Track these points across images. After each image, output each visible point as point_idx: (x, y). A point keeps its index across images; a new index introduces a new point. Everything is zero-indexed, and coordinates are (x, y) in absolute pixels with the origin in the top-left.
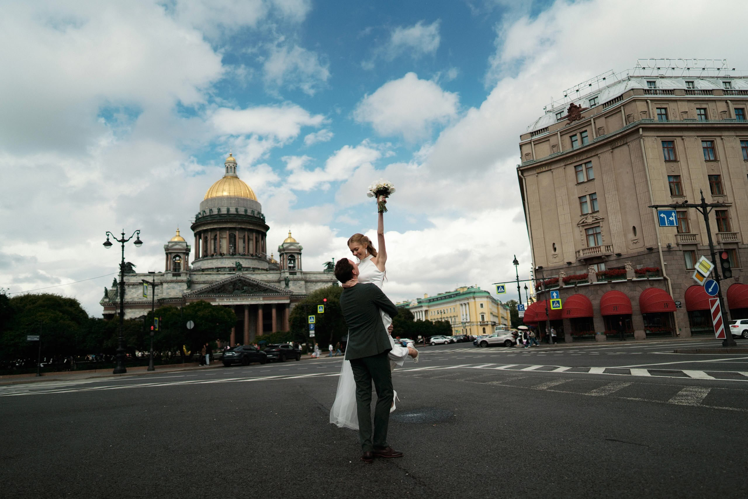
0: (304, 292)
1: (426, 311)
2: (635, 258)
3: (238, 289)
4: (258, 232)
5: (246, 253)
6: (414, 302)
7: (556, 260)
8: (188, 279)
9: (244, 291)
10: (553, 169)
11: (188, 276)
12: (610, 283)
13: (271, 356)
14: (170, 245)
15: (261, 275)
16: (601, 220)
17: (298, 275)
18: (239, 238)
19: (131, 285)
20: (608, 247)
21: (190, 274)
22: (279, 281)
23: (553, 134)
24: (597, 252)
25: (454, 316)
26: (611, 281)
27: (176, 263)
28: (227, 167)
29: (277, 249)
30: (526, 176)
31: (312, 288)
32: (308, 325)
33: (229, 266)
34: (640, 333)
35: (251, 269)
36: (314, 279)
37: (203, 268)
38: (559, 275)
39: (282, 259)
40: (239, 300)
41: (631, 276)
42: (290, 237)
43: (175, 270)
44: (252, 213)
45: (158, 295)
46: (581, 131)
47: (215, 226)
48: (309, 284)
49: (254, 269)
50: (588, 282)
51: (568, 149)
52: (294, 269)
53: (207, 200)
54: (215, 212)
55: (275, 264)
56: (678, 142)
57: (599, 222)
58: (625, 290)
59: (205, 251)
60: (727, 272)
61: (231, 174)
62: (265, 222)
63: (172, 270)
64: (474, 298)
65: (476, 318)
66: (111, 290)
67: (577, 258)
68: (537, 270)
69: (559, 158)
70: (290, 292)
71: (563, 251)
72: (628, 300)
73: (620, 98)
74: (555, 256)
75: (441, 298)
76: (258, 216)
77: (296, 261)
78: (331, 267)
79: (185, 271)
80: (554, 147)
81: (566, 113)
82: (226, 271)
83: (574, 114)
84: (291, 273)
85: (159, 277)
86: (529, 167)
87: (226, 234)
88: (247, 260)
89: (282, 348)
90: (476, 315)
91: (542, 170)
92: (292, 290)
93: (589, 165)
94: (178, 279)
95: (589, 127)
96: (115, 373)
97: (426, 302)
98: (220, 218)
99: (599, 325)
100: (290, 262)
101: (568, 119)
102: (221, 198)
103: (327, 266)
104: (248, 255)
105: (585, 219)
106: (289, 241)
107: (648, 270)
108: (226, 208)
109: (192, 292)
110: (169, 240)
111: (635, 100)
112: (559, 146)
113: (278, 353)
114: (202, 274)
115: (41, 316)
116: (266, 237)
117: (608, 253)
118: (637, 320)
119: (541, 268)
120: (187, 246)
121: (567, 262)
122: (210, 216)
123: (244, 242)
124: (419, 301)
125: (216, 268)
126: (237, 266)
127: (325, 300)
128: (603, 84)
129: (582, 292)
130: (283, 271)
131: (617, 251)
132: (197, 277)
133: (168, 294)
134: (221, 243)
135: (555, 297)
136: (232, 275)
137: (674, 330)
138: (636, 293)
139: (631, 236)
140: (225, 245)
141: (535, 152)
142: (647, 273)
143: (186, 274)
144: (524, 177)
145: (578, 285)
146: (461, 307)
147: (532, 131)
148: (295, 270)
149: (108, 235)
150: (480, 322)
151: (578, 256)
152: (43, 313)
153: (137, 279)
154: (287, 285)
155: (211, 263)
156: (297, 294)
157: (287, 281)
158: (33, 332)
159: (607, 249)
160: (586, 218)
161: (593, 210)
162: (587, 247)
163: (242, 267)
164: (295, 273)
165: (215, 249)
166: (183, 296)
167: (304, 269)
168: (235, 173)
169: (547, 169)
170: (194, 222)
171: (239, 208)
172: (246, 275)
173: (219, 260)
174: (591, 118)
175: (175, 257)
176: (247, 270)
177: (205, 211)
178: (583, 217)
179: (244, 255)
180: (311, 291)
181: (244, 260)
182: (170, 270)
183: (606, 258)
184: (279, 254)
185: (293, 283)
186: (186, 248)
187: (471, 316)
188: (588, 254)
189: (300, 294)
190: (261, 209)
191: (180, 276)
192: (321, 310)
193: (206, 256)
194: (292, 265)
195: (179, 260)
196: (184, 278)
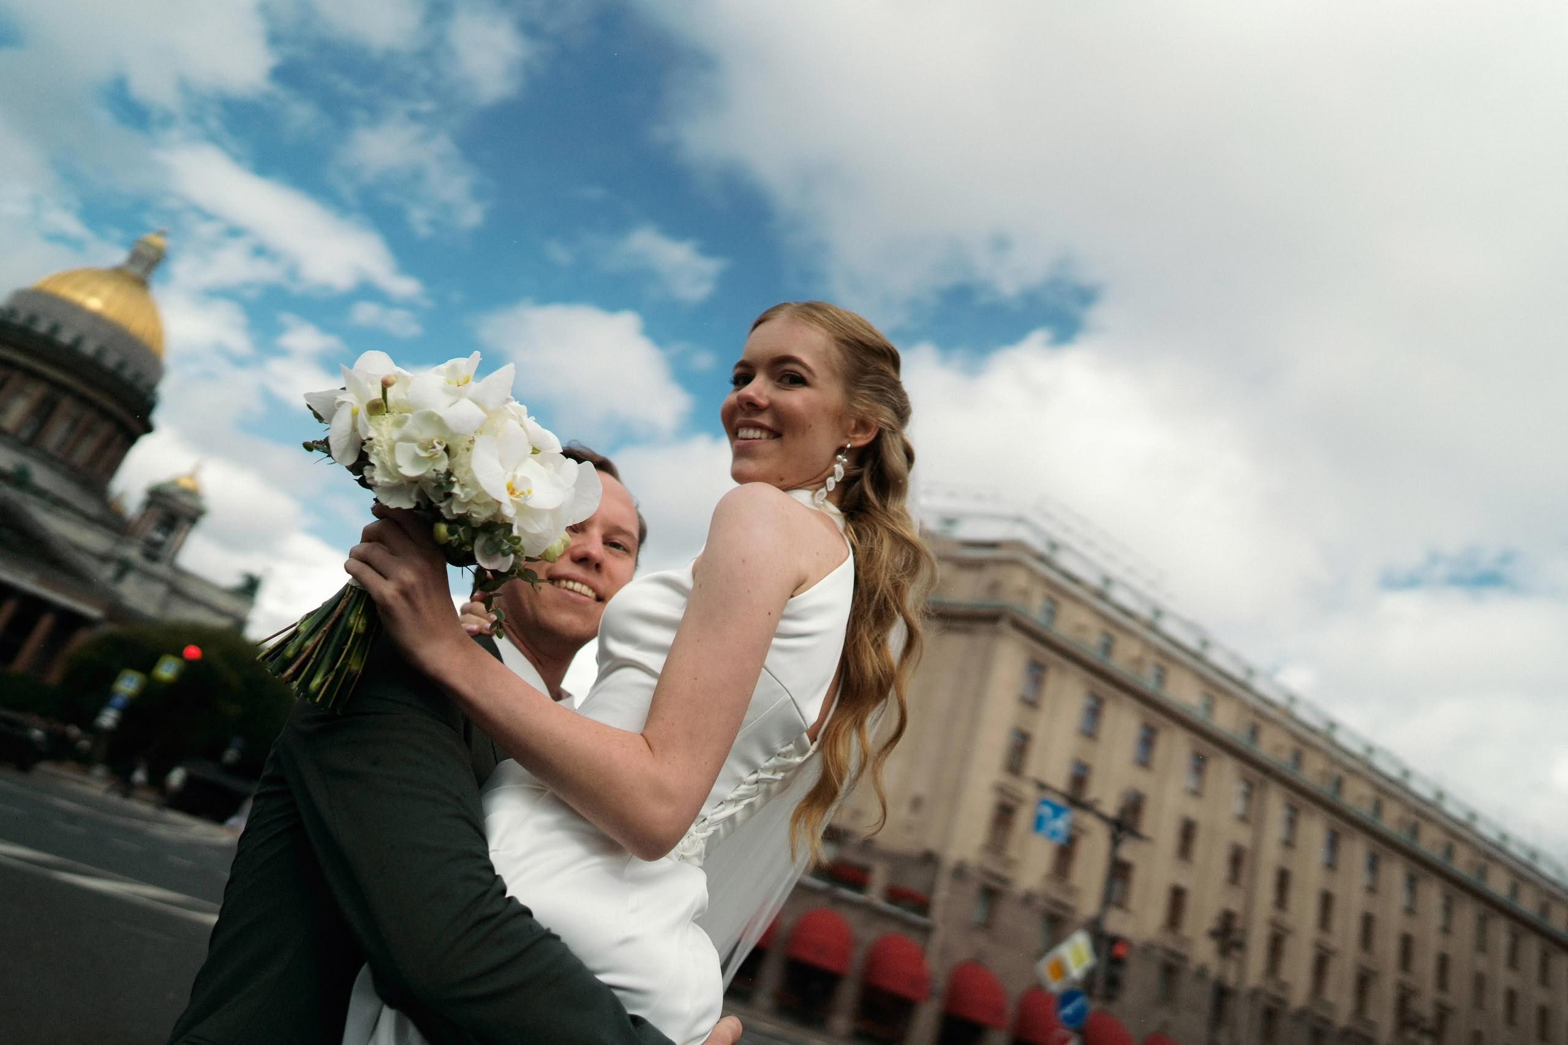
0: (153, 609)
4: (121, 425)
12: (832, 891)
17: (161, 568)
22: (104, 559)
28: (138, 253)
29: (147, 486)
31: (178, 610)
32: (111, 693)
34: (841, 1022)
35: (51, 498)
36: (196, 594)
39: (144, 514)
41: (875, 895)
42: (192, 477)
44: (132, 377)
49: (58, 502)
52: (159, 548)
53: (38, 293)
55: (119, 514)
56: (1052, 674)
60: (1111, 983)
61: (137, 270)
62: (151, 413)
70: (118, 595)
72: (849, 942)
73: (993, 545)
77: (175, 533)
78: (250, 588)
84: (146, 555)
88: (52, 474)
92: (123, 594)
98: (46, 348)
99: (771, 974)
100: (158, 528)
102: (76, 308)
103: (245, 581)
106: (184, 483)
107: (909, 896)
108: (76, 333)
111: (1017, 563)
116: (132, 445)
118: (848, 994)
122: (25, 330)
123: (72, 430)
126: (18, 476)
127: (192, 652)
130: (128, 539)
131: (867, 831)
134: (9, 403)
138: (868, 935)
139: (905, 811)
140: (17, 411)
148: (159, 551)
154: (120, 576)
156: (133, 608)
157: (124, 568)
163: (29, 483)
164: (152, 557)
167: (181, 561)
168: (147, 273)
171: (108, 349)
172: (27, 504)
176: (37, 495)
179: (50, 457)
180: (174, 615)
181: (46, 470)
184: (144, 498)
185: (138, 579)
189: (138, 611)
190: (159, 380)
192: (167, 670)
194: (158, 536)
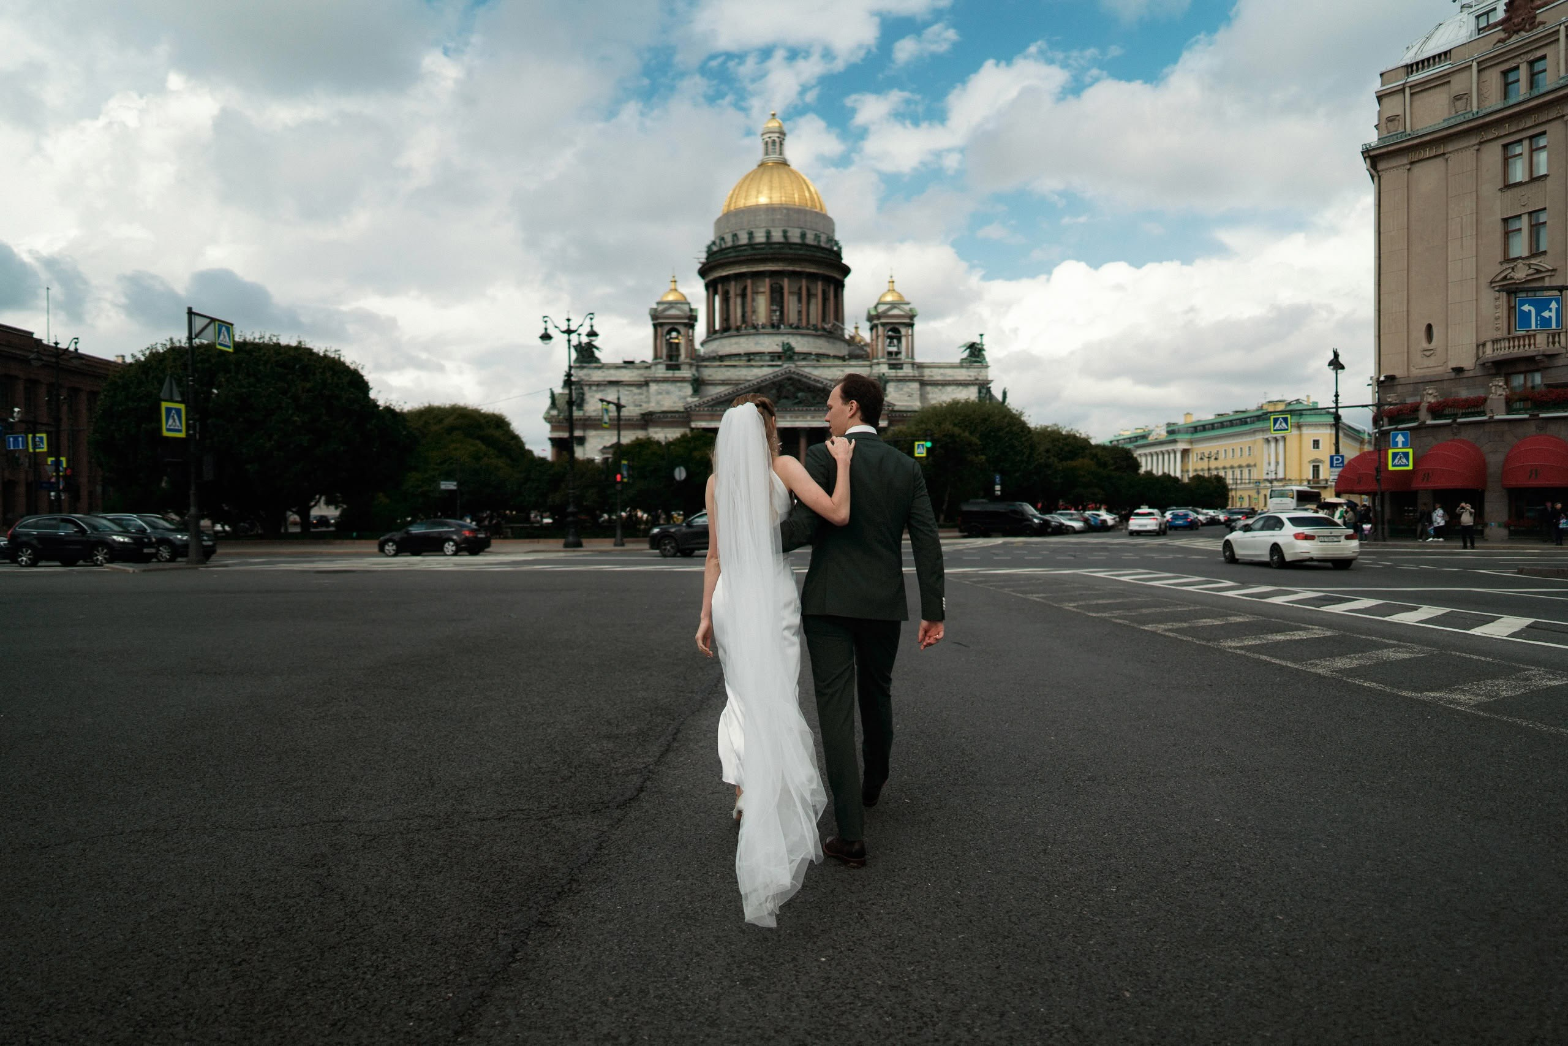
0: (916, 405)
1: (1185, 453)
3: (786, 398)
4: (827, 280)
5: (804, 324)
6: (1158, 430)
7: (1431, 362)
8: (694, 375)
9: (797, 401)
10: (1450, 153)
11: (694, 370)
14: (661, 308)
15: (832, 369)
16: (1549, 274)
17: (907, 371)
18: (790, 292)
19: (594, 385)
20: (1554, 337)
21: (698, 367)
23: (1460, 67)
24: (1527, 346)
25: (1248, 466)
26: (1538, 415)
27: (671, 343)
28: (767, 143)
29: (865, 316)
30: (1383, 170)
31: (935, 396)
33: (770, 350)
35: (813, 357)
36: (939, 378)
37: (720, 353)
38: (1422, 396)
39: (874, 337)
40: (788, 419)
43: (670, 357)
44: (815, 240)
45: (640, 406)
46: (1532, 58)
47: (744, 269)
48: (928, 389)
49: (819, 357)
50: (1485, 415)
51: (1494, 101)
52: (899, 356)
53: (727, 216)
54: (744, 239)
57: (1543, 278)
59: (726, 318)
61: (774, 157)
62: (841, 259)
63: (664, 357)
64: (1299, 427)
65: (1300, 471)
66: (561, 394)
67: (1478, 358)
68: (1382, 382)
69: (1466, 126)
71: (1447, 341)
74: (1428, 353)
75: (1222, 425)
76: (828, 246)
77: (904, 340)
78: (976, 353)
79: (688, 360)
80: (1458, 100)
81: (1499, 14)
82: (765, 361)
83: (1518, 17)
84: (893, 366)
85: (642, 371)
86: (1390, 148)
87: (765, 286)
88: (806, 339)
90: (1300, 465)
91: (1421, 157)
92: (892, 402)
93: (1538, 142)
94: (676, 375)
95: (1552, 47)
96: (566, 545)
97: (1187, 432)
98: (753, 252)
99: (1496, 508)
100: (890, 343)
101: (1503, 30)
102: (755, 210)
103: (968, 351)
104: (807, 328)
105: (1510, 270)
106: (889, 298)
108: (764, 230)
109: (701, 401)
110: (658, 299)
112: (1471, 97)
114: (720, 366)
115: (456, 449)
116: (842, 290)
117: (1553, 350)
119: (1391, 378)
120: (691, 310)
121: (1454, 366)
122: (735, 248)
123: (800, 300)
124: (1170, 429)
125: (745, 354)
126: (785, 352)
129: (1467, 435)
130: (875, 361)
132: (711, 373)
133: (658, 403)
134: (755, 304)
135: (1400, 445)
136: (777, 369)
140: (762, 305)
141: (1411, 113)
143: (691, 365)
144: (1378, 172)
145: (1459, 420)
146: (1265, 446)
147: (1409, 62)
148: (900, 359)
149: (546, 322)
150: (1309, 481)
151: (1481, 354)
152: (458, 445)
153: (603, 374)
155: (736, 343)
156: (903, 409)
158: (448, 477)
159: (1551, 339)
160: (1513, 269)
161: (1534, 247)
162: (1505, 335)
163: (795, 353)
164: (899, 366)
165: (743, 316)
166: (686, 409)
167: (918, 359)
168: (781, 154)
169: (1433, 153)
170: (703, 260)
171: (789, 229)
172: (803, 369)
173: (751, 338)
174: (1560, 25)
175: (669, 332)
176: (804, 359)
177: (723, 239)
178: (1506, 266)
179: (797, 327)
180: (933, 402)
181: (799, 338)
182: (661, 358)
183: (1546, 360)
184: (868, 325)
185: (896, 386)
186: (689, 313)
187: (1288, 468)
188: (1505, 351)
189: (910, 409)
190: (833, 231)
191: (679, 369)
192: (921, 450)
193: (726, 329)
194: (894, 349)
195: (677, 338)
196: (686, 373)
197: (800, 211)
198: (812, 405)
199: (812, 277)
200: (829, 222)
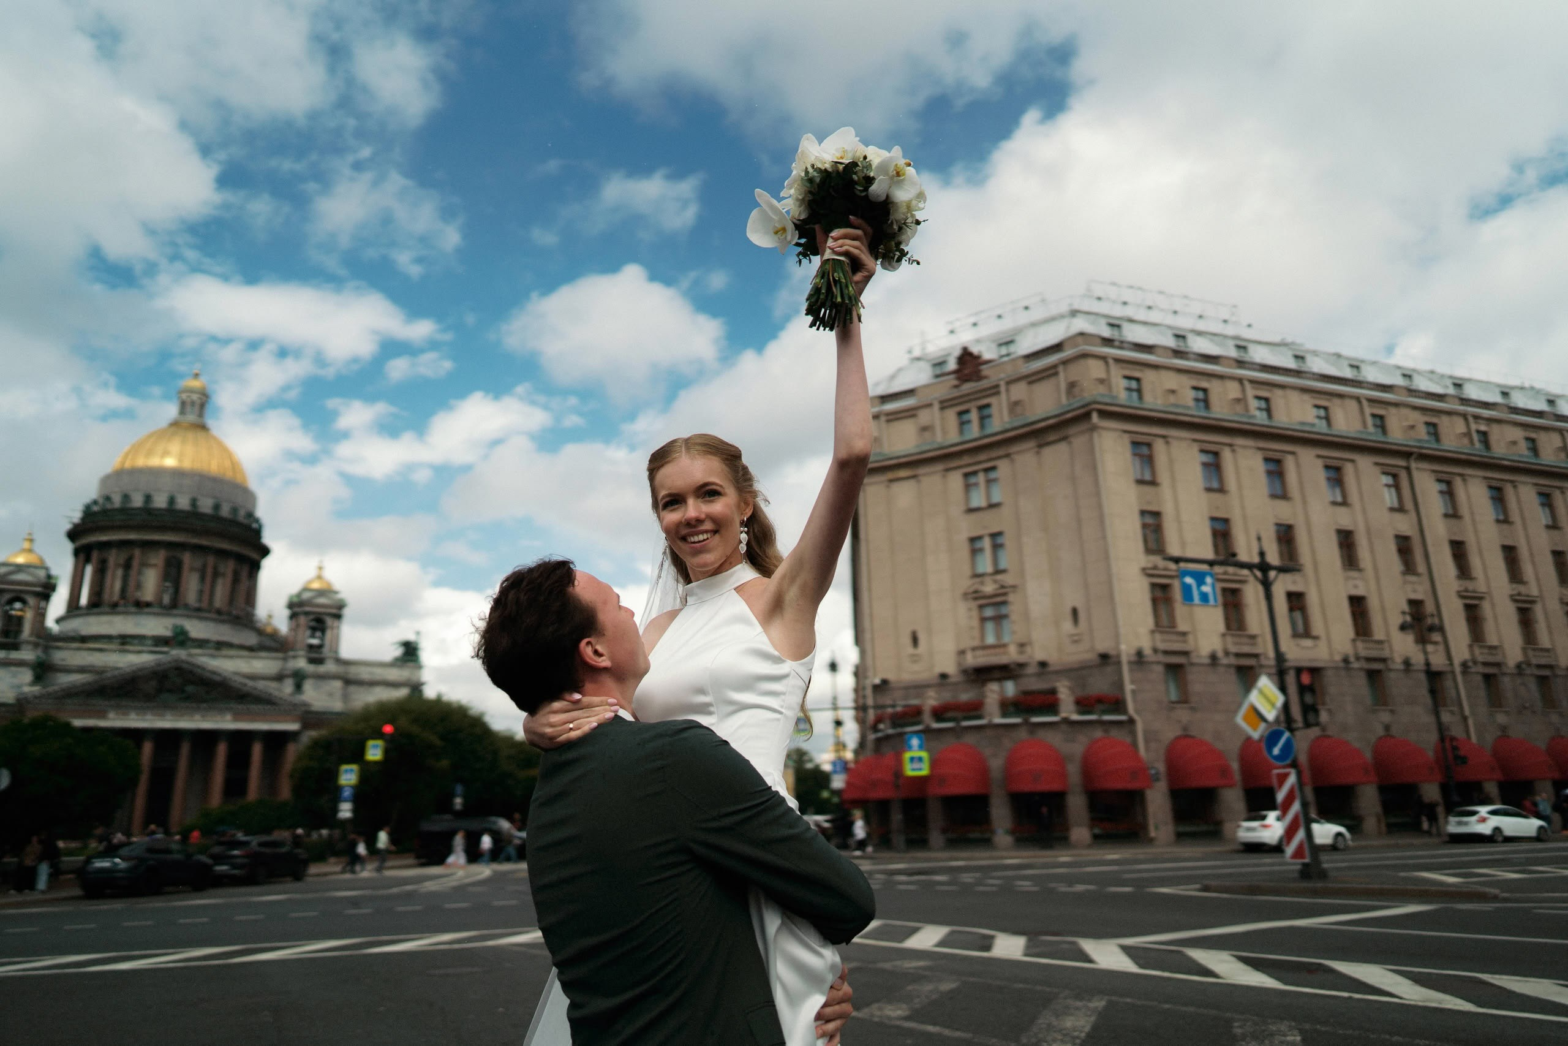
0: (337, 706)
2: (1076, 672)
3: (170, 691)
4: (240, 558)
5: (204, 605)
7: (916, 667)
8: (39, 658)
9: (185, 695)
10: (921, 475)
11: (38, 651)
12: (1026, 722)
13: (224, 868)
15: (235, 660)
16: (1011, 590)
17: (330, 667)
18: (192, 569)
20: (1021, 647)
21: (46, 648)
22: (279, 678)
23: (924, 404)
24: (1001, 655)
26: (1028, 720)
27: (11, 616)
28: (185, 401)
29: (285, 601)
31: (359, 697)
32: (339, 789)
33: (155, 633)
34: (1080, 833)
35: (212, 645)
36: (367, 677)
37: (84, 633)
38: (923, 699)
39: (293, 627)
41: (1068, 710)
42: (319, 577)
43: (6, 633)
44: (231, 513)
46: (980, 404)
47: (132, 536)
48: (352, 689)
49: (220, 645)
50: (983, 719)
51: (954, 435)
52: (321, 650)
53: (119, 474)
54: (138, 501)
55: (274, 635)
56: (1159, 446)
57: (1006, 594)
58: (1054, 739)
59: (97, 594)
60: (1310, 711)
61: (191, 417)
62: (261, 538)
67: (960, 665)
68: (878, 685)
69: (933, 454)
70: (305, 704)
71: (931, 647)
72: (1060, 761)
73: (1057, 347)
74: (916, 658)
76: (246, 521)
77: (328, 632)
78: (411, 652)
79: (32, 639)
80: (925, 431)
81: (952, 365)
82: (146, 646)
83: (969, 368)
84: (312, 661)
87: (159, 558)
88: (204, 623)
89: (258, 849)
91: (898, 476)
92: (308, 701)
93: (993, 475)
94: (10, 657)
95: (996, 397)
98: (148, 517)
99: (1000, 814)
100: (312, 634)
101: (956, 378)
102: (157, 472)
103: (402, 649)
104: (209, 611)
105: (979, 585)
106: (316, 585)
107: (1100, 700)
108: (167, 495)
109: (44, 691)
111: (1085, 356)
112: (935, 429)
113: (245, 860)
114: (78, 649)
116: (259, 572)
117: (1021, 659)
118: (1077, 804)
119: (886, 681)
120: (49, 577)
121: (939, 672)
122: (124, 510)
123: (203, 579)
125: (119, 636)
126: (176, 636)
127: (388, 729)
128: (1023, 318)
129: (970, 739)
130: (291, 653)
131: (1039, 655)
132: (65, 656)
134: (141, 578)
135: (915, 749)
136: (160, 656)
137: (1144, 827)
138: (1075, 748)
139: (1067, 626)
140: (150, 582)
141: (887, 438)
142: (1101, 707)
143: (36, 645)
145: (962, 724)
147: (883, 393)
148: (321, 653)
151: (961, 661)
154: (298, 687)
155: (107, 623)
156: (321, 710)
157: (299, 678)
159: (1019, 649)
160: (981, 583)
161: (995, 566)
162: (980, 644)
163: (188, 638)
164: (318, 661)
165: (123, 590)
166: (18, 700)
167: (345, 654)
168: (201, 416)
169: (907, 475)
170: (77, 521)
171: (199, 497)
172: (197, 658)
173: (130, 618)
174: (1001, 380)
175: (11, 602)
176: (200, 646)
177: (109, 499)
178: (975, 580)
179: (199, 609)
180: (356, 704)
181: (196, 622)
183: (1017, 669)
184: (287, 612)
185: (315, 684)
186: (44, 581)
188: (983, 659)
189: (329, 711)
190: (254, 506)
191: (17, 649)
192: (374, 752)
193: (96, 603)
194: (315, 641)
195: (21, 610)
196: (27, 654)
197: (216, 481)
198: (205, 701)
199: (222, 554)
200: (249, 496)
